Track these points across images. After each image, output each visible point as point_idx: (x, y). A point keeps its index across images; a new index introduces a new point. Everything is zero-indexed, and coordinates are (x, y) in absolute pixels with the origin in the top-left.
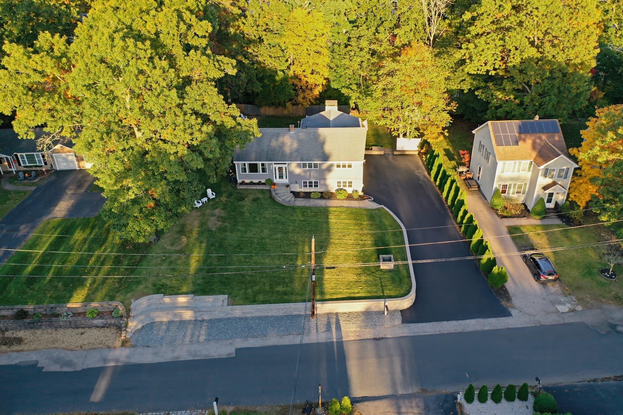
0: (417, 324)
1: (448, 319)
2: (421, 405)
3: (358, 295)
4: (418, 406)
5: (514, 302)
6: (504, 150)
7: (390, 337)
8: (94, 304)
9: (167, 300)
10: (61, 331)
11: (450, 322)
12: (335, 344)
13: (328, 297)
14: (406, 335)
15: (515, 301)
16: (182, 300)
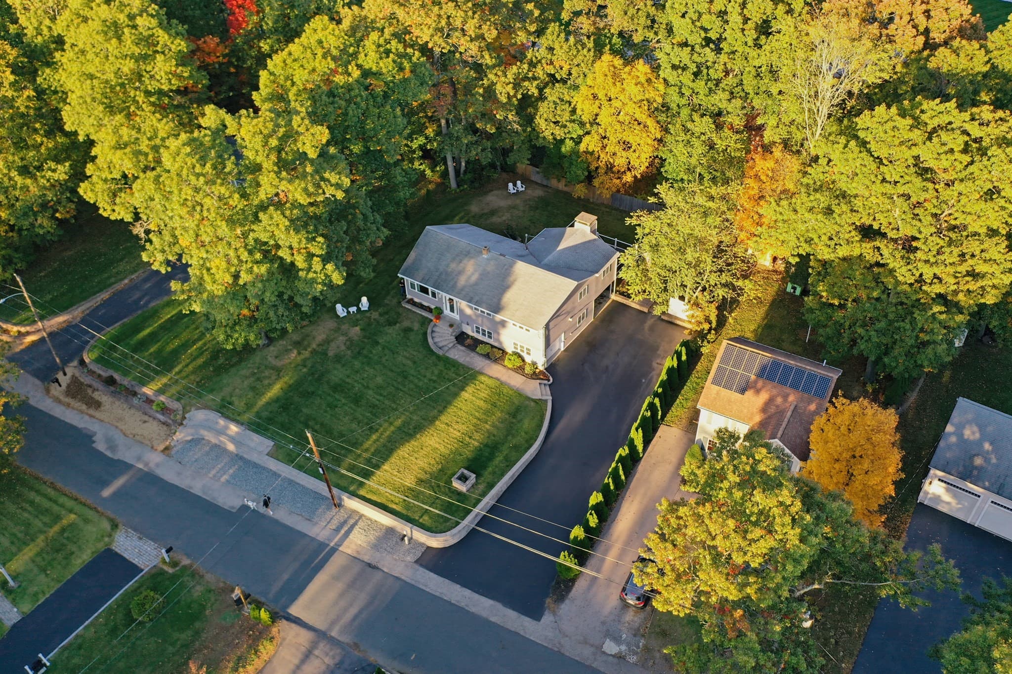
0: (427, 572)
1: (465, 585)
2: (338, 659)
3: (394, 506)
4: (334, 658)
5: (563, 606)
6: (718, 394)
7: (385, 570)
8: (162, 398)
9: (222, 422)
10: (133, 411)
11: (464, 589)
12: (329, 548)
13: (362, 492)
14: (403, 578)
15: (565, 607)
16: (234, 428)
